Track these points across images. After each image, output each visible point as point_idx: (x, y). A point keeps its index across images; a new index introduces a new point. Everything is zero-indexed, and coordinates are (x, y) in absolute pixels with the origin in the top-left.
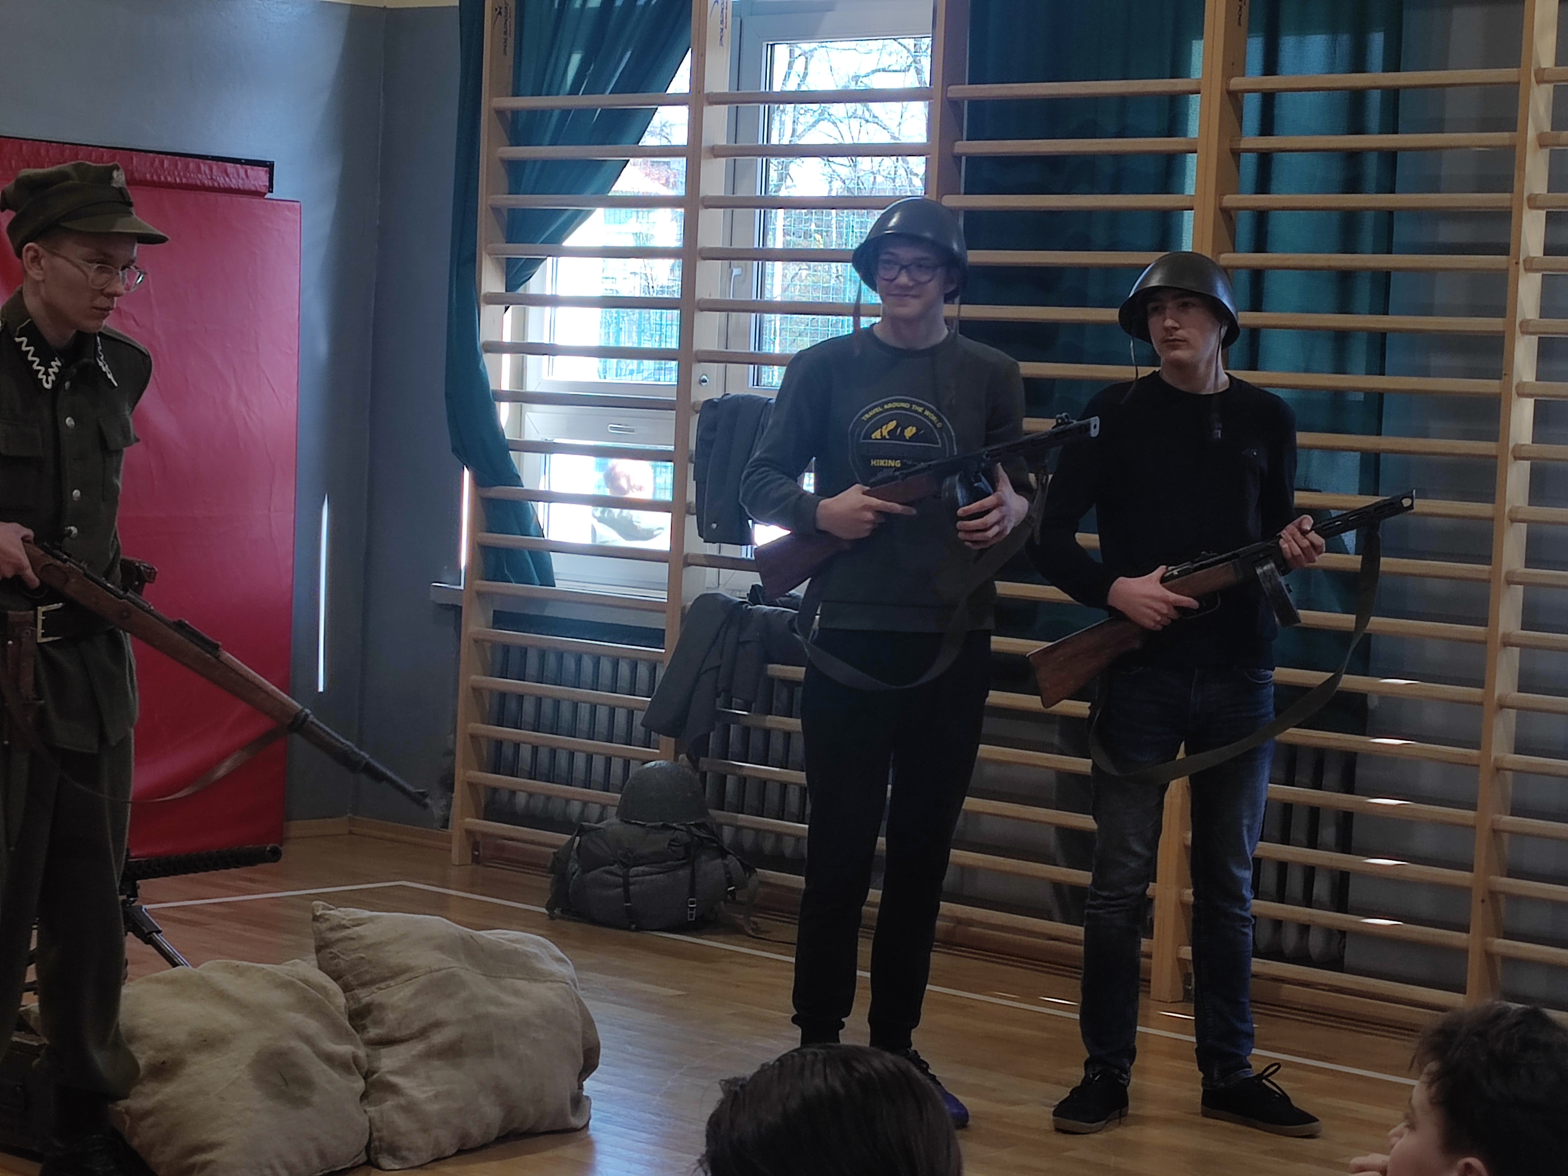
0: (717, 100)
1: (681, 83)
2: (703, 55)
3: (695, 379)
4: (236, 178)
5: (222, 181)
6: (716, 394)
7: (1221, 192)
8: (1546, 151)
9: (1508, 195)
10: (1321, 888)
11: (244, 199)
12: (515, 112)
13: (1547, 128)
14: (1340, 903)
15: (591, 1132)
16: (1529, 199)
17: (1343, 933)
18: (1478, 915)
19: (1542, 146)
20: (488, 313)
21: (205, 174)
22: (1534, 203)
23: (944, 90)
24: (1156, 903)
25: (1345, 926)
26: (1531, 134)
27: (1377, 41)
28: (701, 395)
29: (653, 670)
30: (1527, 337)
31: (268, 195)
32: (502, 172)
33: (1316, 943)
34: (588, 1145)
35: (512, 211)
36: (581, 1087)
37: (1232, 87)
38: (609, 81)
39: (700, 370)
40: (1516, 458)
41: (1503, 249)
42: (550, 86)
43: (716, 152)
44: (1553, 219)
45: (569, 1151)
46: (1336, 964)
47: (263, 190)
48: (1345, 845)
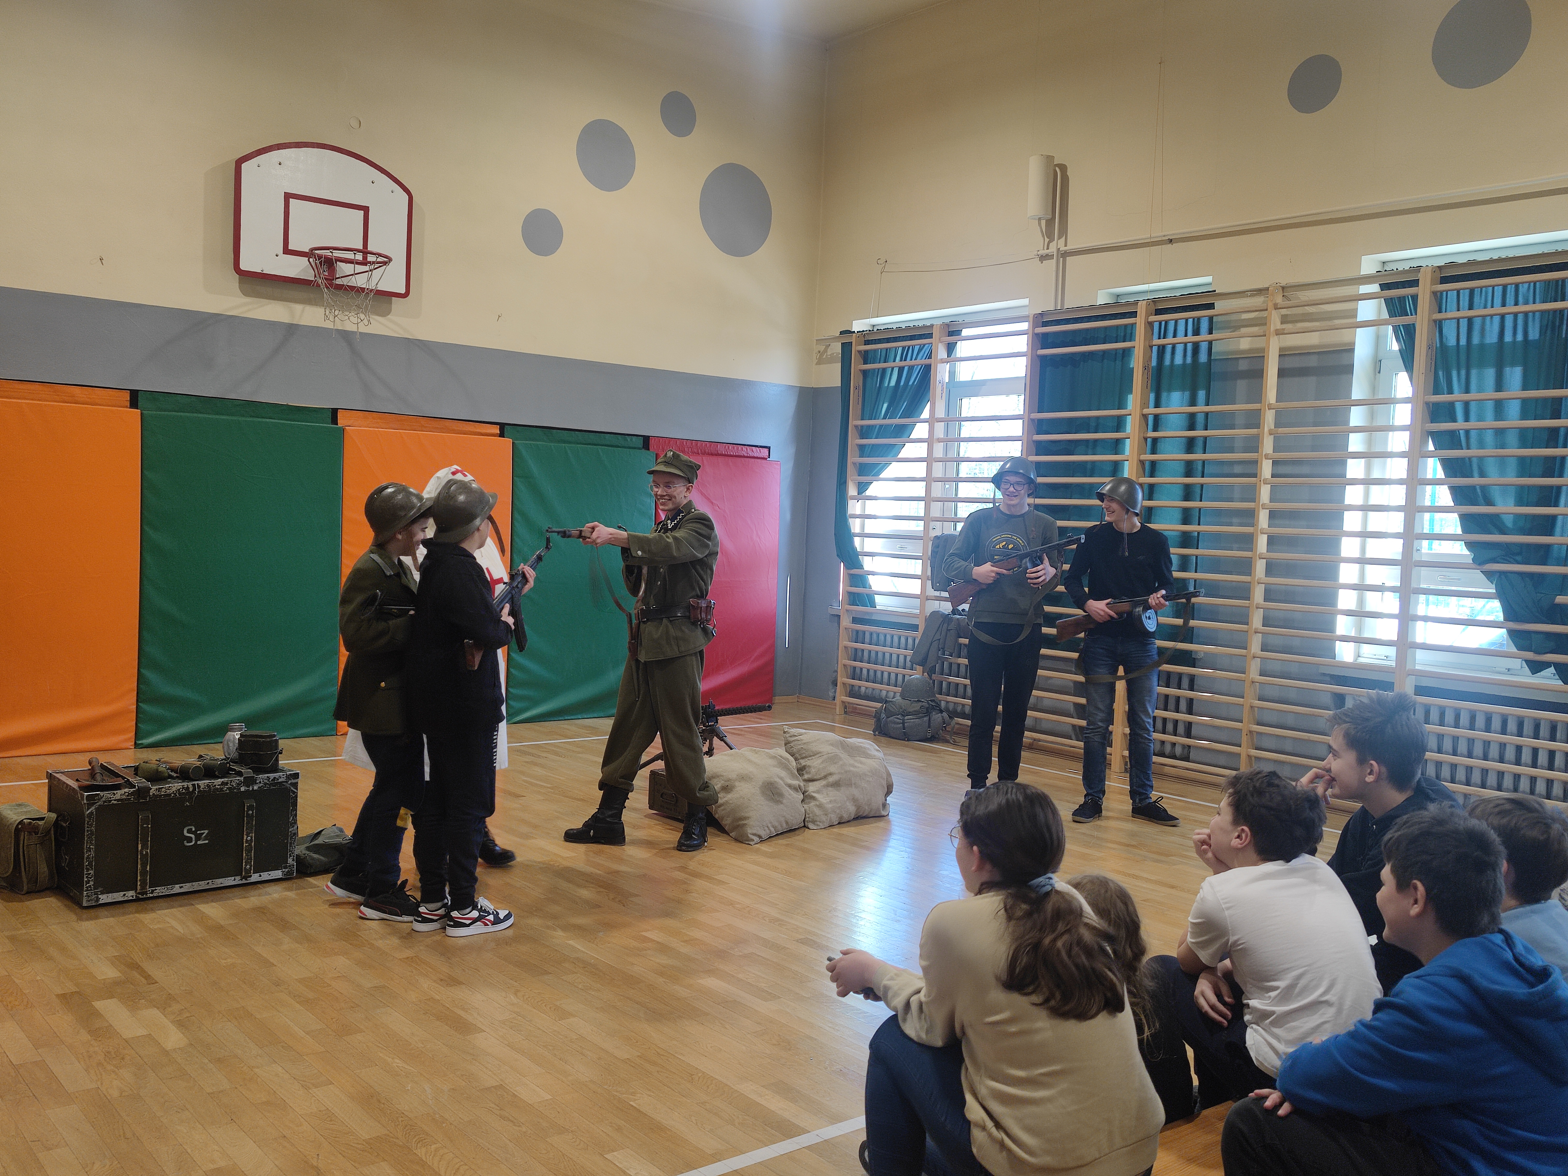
0: (940, 420)
1: (926, 414)
2: (935, 403)
3: (931, 528)
4: (756, 452)
5: (751, 454)
6: (939, 534)
7: (1139, 454)
8: (1272, 436)
9: (1257, 454)
10: (1181, 729)
11: (759, 460)
12: (862, 426)
13: (1273, 427)
14: (1188, 735)
15: (890, 817)
16: (1265, 455)
17: (1189, 747)
18: (1244, 739)
19: (1270, 434)
20: (851, 503)
21: (745, 451)
22: (1267, 457)
23: (1029, 416)
24: (1114, 733)
25: (1190, 744)
26: (1266, 430)
27: (1201, 394)
28: (933, 534)
29: (914, 640)
30: (1264, 510)
31: (768, 459)
32: (857, 449)
33: (1178, 751)
34: (889, 822)
35: (860, 464)
36: (886, 800)
37: (1144, 413)
38: (898, 414)
39: (932, 524)
40: (1260, 558)
41: (1255, 475)
42: (875, 417)
43: (939, 440)
44: (1275, 463)
45: (881, 824)
46: (1187, 759)
47: (766, 457)
48: (1190, 712)
